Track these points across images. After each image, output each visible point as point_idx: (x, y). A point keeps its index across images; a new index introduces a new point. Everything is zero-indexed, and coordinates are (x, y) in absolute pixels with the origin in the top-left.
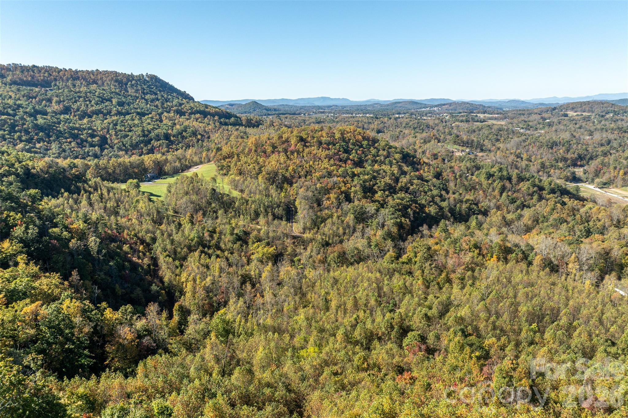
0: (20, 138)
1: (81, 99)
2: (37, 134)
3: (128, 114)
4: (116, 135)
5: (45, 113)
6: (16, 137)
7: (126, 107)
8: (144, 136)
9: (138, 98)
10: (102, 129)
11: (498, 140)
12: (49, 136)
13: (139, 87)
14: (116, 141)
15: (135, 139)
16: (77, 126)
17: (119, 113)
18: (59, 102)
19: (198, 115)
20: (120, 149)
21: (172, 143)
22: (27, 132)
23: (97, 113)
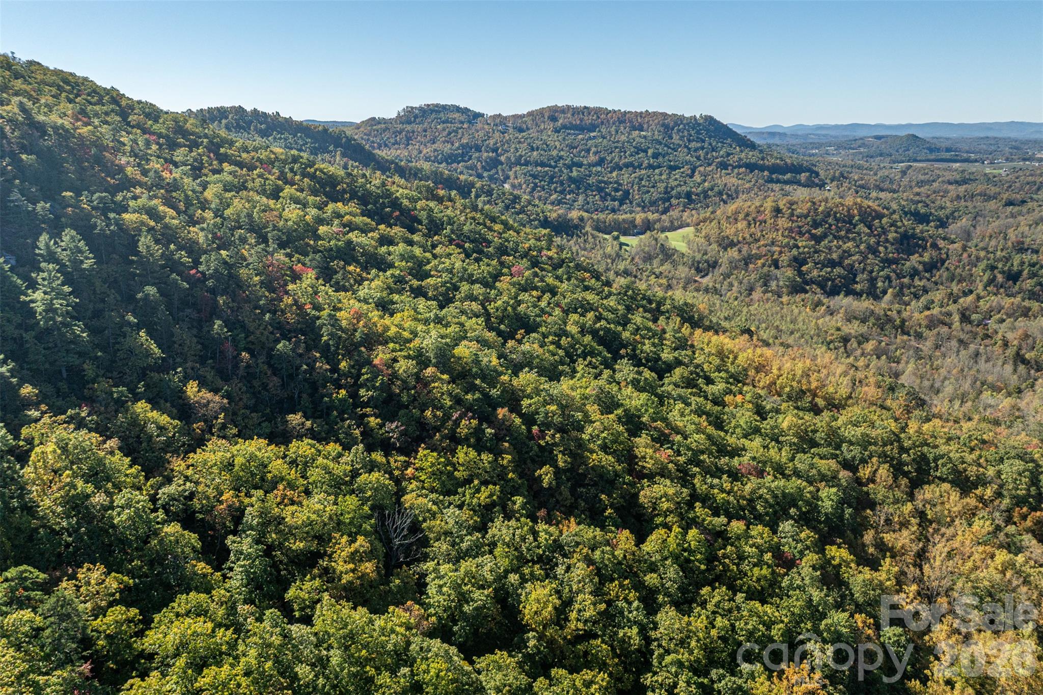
0: (555, 188)
1: (617, 150)
2: (569, 186)
3: (659, 167)
4: (639, 191)
5: (580, 165)
6: (552, 188)
7: (661, 159)
9: (680, 146)
10: (628, 183)
12: (579, 188)
13: (686, 133)
14: (637, 197)
15: (655, 196)
16: (606, 179)
17: (650, 167)
18: (596, 153)
19: (742, 170)
20: (638, 205)
21: (691, 201)
23: (627, 166)
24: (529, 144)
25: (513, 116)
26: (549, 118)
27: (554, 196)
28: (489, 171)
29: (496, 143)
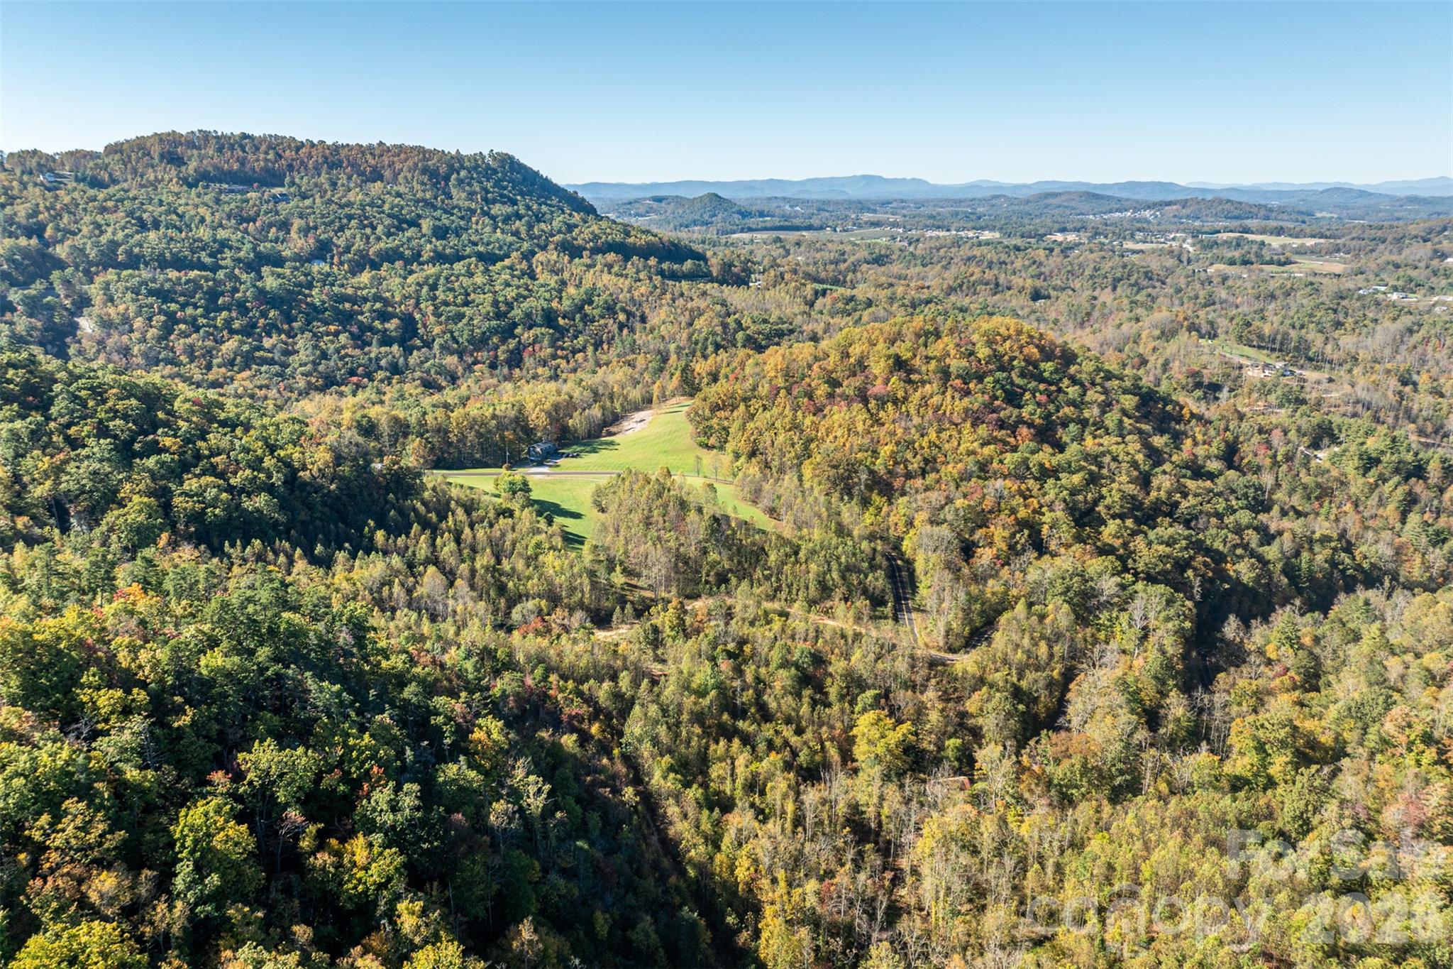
0: (228, 324)
1: (354, 223)
2: (264, 315)
3: (458, 258)
4: (436, 314)
5: (278, 261)
6: (219, 322)
7: (453, 241)
8: (499, 315)
9: (473, 212)
10: (405, 298)
11: (1338, 325)
12: (290, 319)
13: (476, 187)
14: (437, 330)
15: (481, 326)
16: (350, 291)
17: (439, 258)
18: (305, 231)
19: (611, 257)
20: (446, 350)
21: (561, 332)
22: (242, 308)
23: (391, 256)
24: (130, 214)
25: (71, 154)
26: (162, 156)
27: (230, 346)
28: (25, 285)
29: (36, 213)
